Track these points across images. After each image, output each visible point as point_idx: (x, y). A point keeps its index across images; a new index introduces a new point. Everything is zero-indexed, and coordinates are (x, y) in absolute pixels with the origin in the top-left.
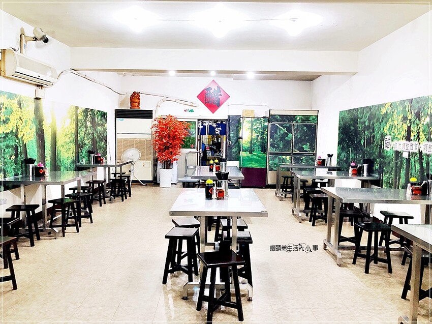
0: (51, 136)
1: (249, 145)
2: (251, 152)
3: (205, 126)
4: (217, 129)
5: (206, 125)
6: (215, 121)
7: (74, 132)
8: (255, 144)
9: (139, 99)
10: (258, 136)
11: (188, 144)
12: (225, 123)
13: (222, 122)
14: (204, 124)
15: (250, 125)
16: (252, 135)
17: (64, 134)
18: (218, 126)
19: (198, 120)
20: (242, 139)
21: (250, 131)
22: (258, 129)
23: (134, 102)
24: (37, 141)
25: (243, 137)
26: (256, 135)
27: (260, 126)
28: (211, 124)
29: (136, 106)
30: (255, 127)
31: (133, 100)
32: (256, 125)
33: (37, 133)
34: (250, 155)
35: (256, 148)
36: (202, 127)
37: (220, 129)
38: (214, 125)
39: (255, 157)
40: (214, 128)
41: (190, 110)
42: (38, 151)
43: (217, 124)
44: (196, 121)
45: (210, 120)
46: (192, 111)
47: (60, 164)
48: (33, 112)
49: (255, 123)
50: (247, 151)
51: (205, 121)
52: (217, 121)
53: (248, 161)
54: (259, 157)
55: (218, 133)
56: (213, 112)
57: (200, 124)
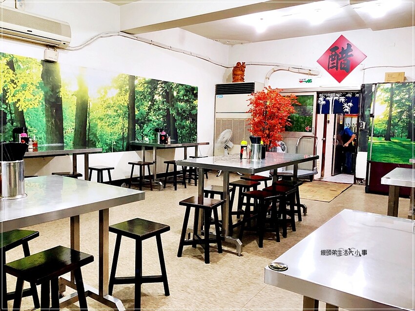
0: (77, 105)
1: (384, 127)
2: (388, 138)
3: (328, 102)
4: (345, 105)
5: (330, 99)
6: (344, 94)
7: (126, 105)
8: (396, 124)
9: (243, 71)
10: (402, 112)
11: (303, 125)
12: (358, 95)
13: (354, 94)
14: (328, 98)
15: (388, 95)
16: (391, 111)
17: (105, 105)
18: (348, 100)
19: (318, 93)
20: (373, 117)
21: (387, 104)
22: (404, 101)
23: (237, 75)
24: (47, 110)
25: (375, 115)
26: (399, 110)
27: (407, 96)
28: (337, 98)
29: (238, 80)
30: (398, 98)
31: (236, 73)
32: (398, 95)
33: (46, 100)
34: (386, 143)
35: (397, 131)
36: (324, 102)
37: (351, 104)
38: (342, 99)
39: (395, 146)
40: (342, 104)
41: (306, 80)
42: (48, 121)
43: (347, 98)
44: (315, 95)
45: (336, 92)
46: (310, 81)
47: (95, 139)
48: (40, 76)
49: (397, 92)
50: (381, 136)
51: (329, 95)
52: (347, 93)
53: (381, 153)
54: (403, 146)
55: (347, 110)
56: (339, 81)
57: (321, 99)
